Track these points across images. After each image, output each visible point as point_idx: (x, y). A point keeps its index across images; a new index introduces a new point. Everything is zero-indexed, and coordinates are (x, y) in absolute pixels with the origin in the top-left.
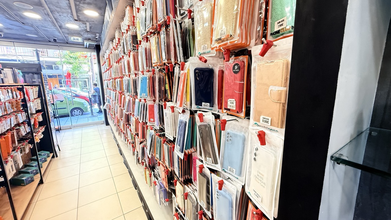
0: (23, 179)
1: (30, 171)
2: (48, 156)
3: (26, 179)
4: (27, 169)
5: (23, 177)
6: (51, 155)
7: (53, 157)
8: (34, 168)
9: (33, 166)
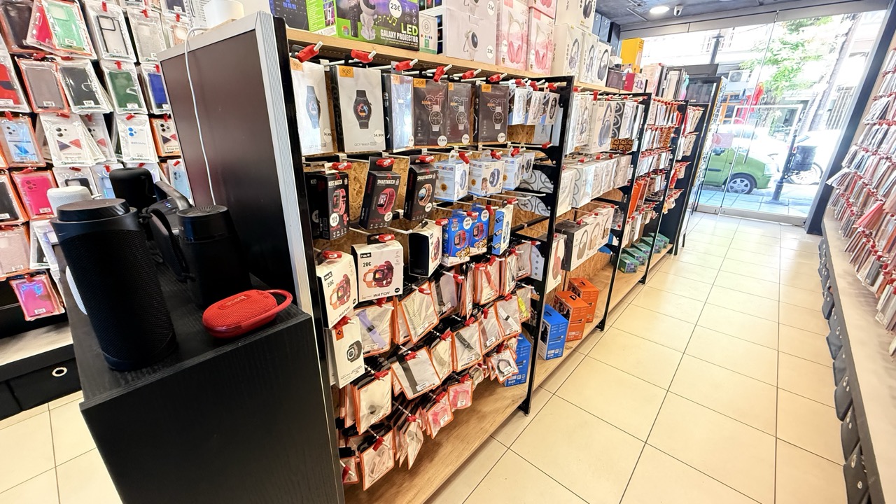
0: (626, 261)
1: (636, 255)
2: (665, 247)
3: (629, 264)
4: (632, 251)
5: (626, 259)
6: (670, 246)
7: (670, 252)
8: (642, 254)
9: (641, 251)
